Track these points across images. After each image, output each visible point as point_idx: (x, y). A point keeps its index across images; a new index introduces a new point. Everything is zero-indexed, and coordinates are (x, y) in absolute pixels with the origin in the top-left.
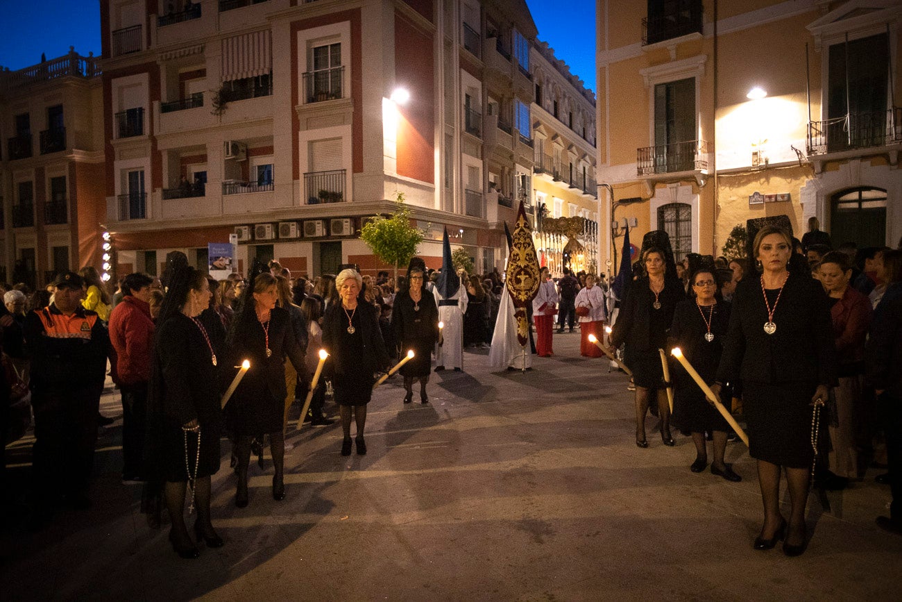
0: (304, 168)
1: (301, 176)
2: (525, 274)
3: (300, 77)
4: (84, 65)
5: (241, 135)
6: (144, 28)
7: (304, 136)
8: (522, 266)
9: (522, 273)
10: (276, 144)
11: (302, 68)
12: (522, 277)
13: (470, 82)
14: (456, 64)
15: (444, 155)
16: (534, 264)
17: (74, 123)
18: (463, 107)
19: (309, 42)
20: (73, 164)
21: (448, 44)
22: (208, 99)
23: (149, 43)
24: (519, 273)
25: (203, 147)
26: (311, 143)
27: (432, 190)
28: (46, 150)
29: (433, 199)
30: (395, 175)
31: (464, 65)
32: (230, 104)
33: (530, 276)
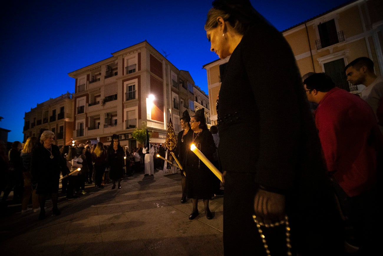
0: (125, 119)
1: (124, 121)
2: (171, 142)
3: (124, 94)
4: (71, 96)
5: (109, 111)
6: (86, 85)
7: (125, 110)
8: (171, 139)
9: (171, 141)
10: (118, 113)
11: (125, 91)
12: (171, 143)
13: (174, 95)
14: (170, 90)
15: (167, 114)
16: (174, 138)
17: (67, 111)
18: (173, 102)
19: (127, 85)
20: (65, 122)
21: (167, 85)
22: (100, 102)
23: (86, 88)
24: (170, 141)
25: (99, 115)
26: (127, 112)
27: (163, 124)
28: (59, 119)
29: (164, 127)
30: (151, 119)
31: (172, 90)
32: (106, 103)
33: (173, 142)
